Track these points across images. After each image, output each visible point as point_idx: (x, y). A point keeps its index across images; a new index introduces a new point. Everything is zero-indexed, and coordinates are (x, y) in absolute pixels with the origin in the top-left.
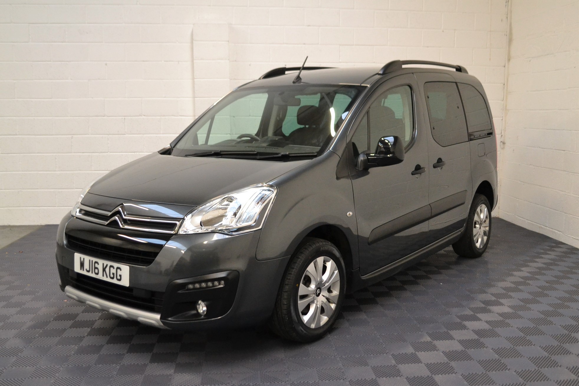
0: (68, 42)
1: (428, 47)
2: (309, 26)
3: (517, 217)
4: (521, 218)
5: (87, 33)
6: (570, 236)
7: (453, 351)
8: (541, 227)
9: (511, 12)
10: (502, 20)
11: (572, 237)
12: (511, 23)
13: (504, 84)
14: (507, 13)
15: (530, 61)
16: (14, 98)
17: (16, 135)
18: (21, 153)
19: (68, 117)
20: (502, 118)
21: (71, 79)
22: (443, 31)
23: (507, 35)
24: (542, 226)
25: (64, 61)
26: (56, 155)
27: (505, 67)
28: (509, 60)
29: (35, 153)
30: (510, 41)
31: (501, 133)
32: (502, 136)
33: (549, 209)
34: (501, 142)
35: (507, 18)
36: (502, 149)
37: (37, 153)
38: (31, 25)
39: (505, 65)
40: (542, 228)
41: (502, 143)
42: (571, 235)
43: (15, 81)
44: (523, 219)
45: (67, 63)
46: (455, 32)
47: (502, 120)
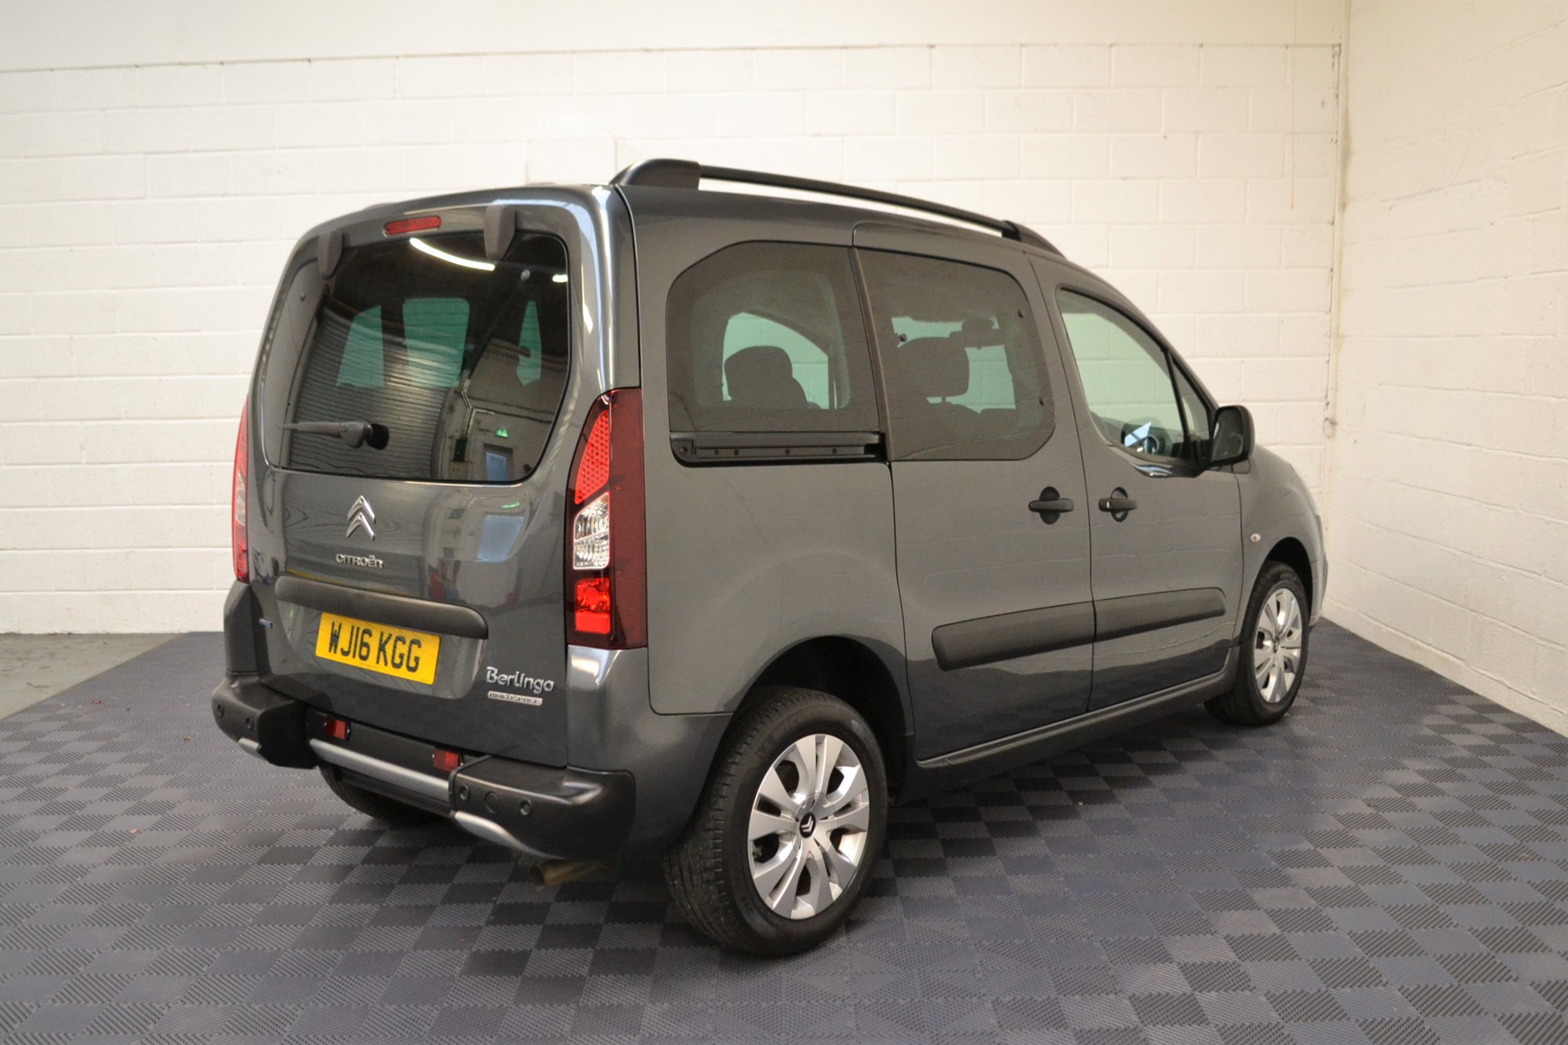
0: (235, 195)
1: (1125, 179)
2: (818, 135)
3: (1364, 616)
4: (1371, 621)
5: (280, 172)
6: (1484, 672)
7: (1159, 995)
8: (1418, 646)
9: (1347, 80)
10: (1323, 104)
11: (1488, 674)
12: (1347, 110)
13: (1332, 270)
14: (1336, 85)
15: (1390, 209)
16: (114, 332)
17: (119, 419)
18: (133, 463)
19: (237, 373)
20: (1327, 358)
21: (244, 284)
22: (1165, 137)
23: (1336, 142)
24: (1420, 644)
25: (227, 241)
26: (212, 466)
27: (1333, 223)
28: (1343, 206)
29: (164, 462)
30: (1346, 156)
31: (1326, 397)
32: (1328, 404)
33: (1434, 598)
34: (1327, 419)
35: (1337, 96)
36: (1329, 438)
37: (169, 462)
38: (151, 157)
39: (1334, 217)
40: (1419, 648)
41: (1327, 423)
42: (1486, 670)
43: (114, 292)
44: (1375, 623)
45: (235, 244)
46: (1197, 138)
47: (1328, 362)
